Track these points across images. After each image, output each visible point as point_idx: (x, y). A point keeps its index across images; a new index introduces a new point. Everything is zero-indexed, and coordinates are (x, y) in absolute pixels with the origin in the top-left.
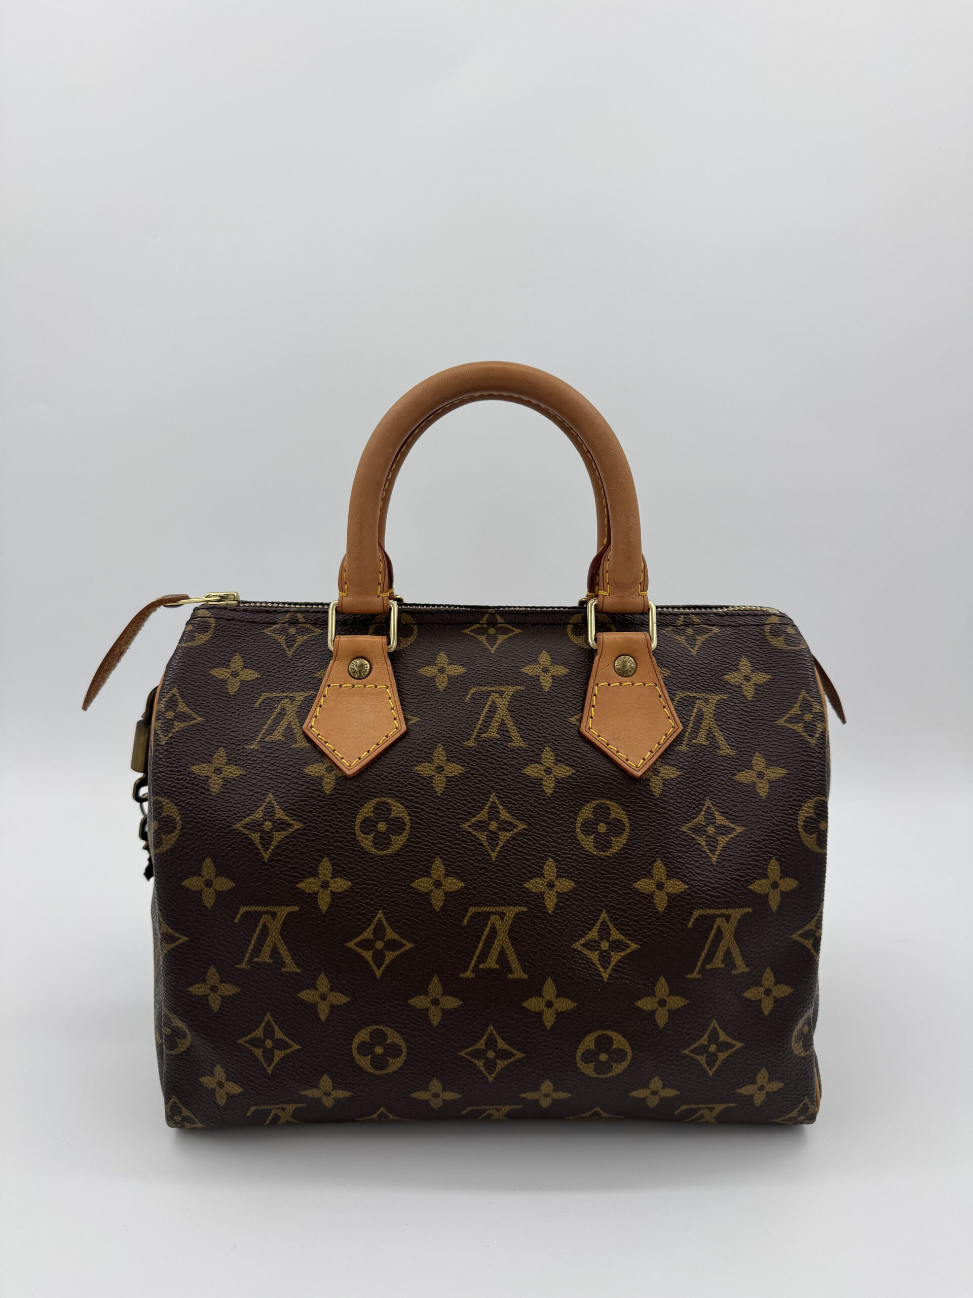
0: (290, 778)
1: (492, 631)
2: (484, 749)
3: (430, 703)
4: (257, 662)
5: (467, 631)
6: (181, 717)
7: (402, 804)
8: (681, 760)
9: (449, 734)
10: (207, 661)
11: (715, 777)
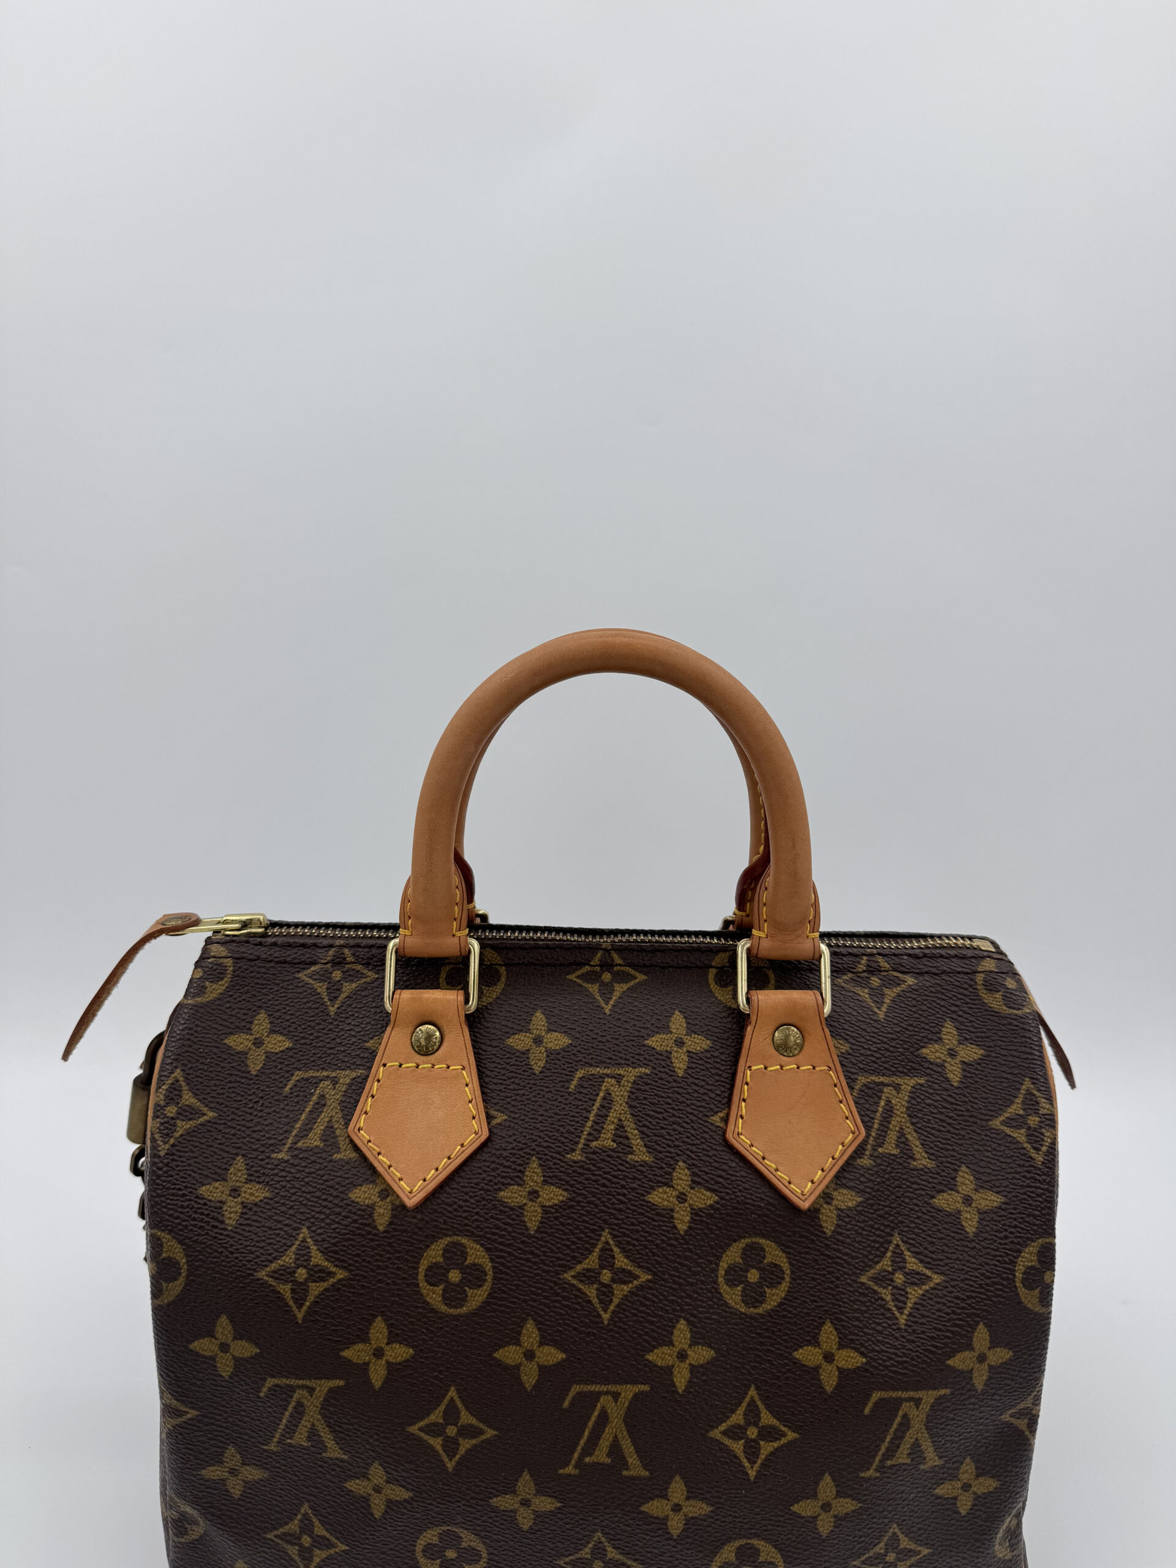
0: (330, 1205)
1: (607, 977)
2: (594, 1165)
3: (521, 1092)
4: (288, 1024)
5: (572, 977)
6: (188, 1113)
7: (482, 1245)
8: (862, 1179)
9: (546, 1141)
10: (221, 1025)
11: (907, 1200)
